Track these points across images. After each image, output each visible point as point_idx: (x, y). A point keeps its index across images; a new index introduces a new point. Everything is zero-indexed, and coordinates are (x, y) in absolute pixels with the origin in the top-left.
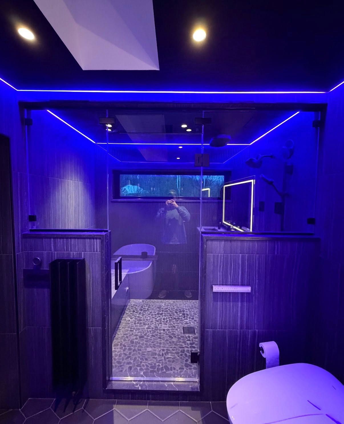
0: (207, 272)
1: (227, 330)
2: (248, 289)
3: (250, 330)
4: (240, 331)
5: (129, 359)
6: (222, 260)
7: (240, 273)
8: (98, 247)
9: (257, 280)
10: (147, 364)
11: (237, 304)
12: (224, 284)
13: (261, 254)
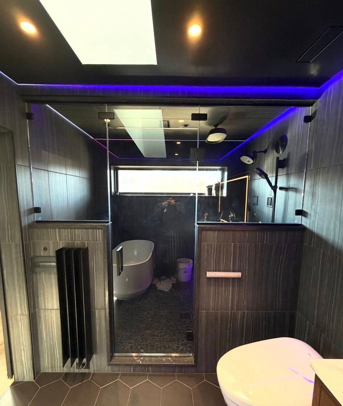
0: (202, 259)
1: (219, 311)
2: (238, 275)
3: (240, 311)
4: (231, 313)
5: (131, 339)
6: (215, 249)
7: (232, 260)
8: (100, 237)
9: (248, 266)
10: (147, 343)
11: (228, 288)
12: (217, 270)
13: (251, 243)
